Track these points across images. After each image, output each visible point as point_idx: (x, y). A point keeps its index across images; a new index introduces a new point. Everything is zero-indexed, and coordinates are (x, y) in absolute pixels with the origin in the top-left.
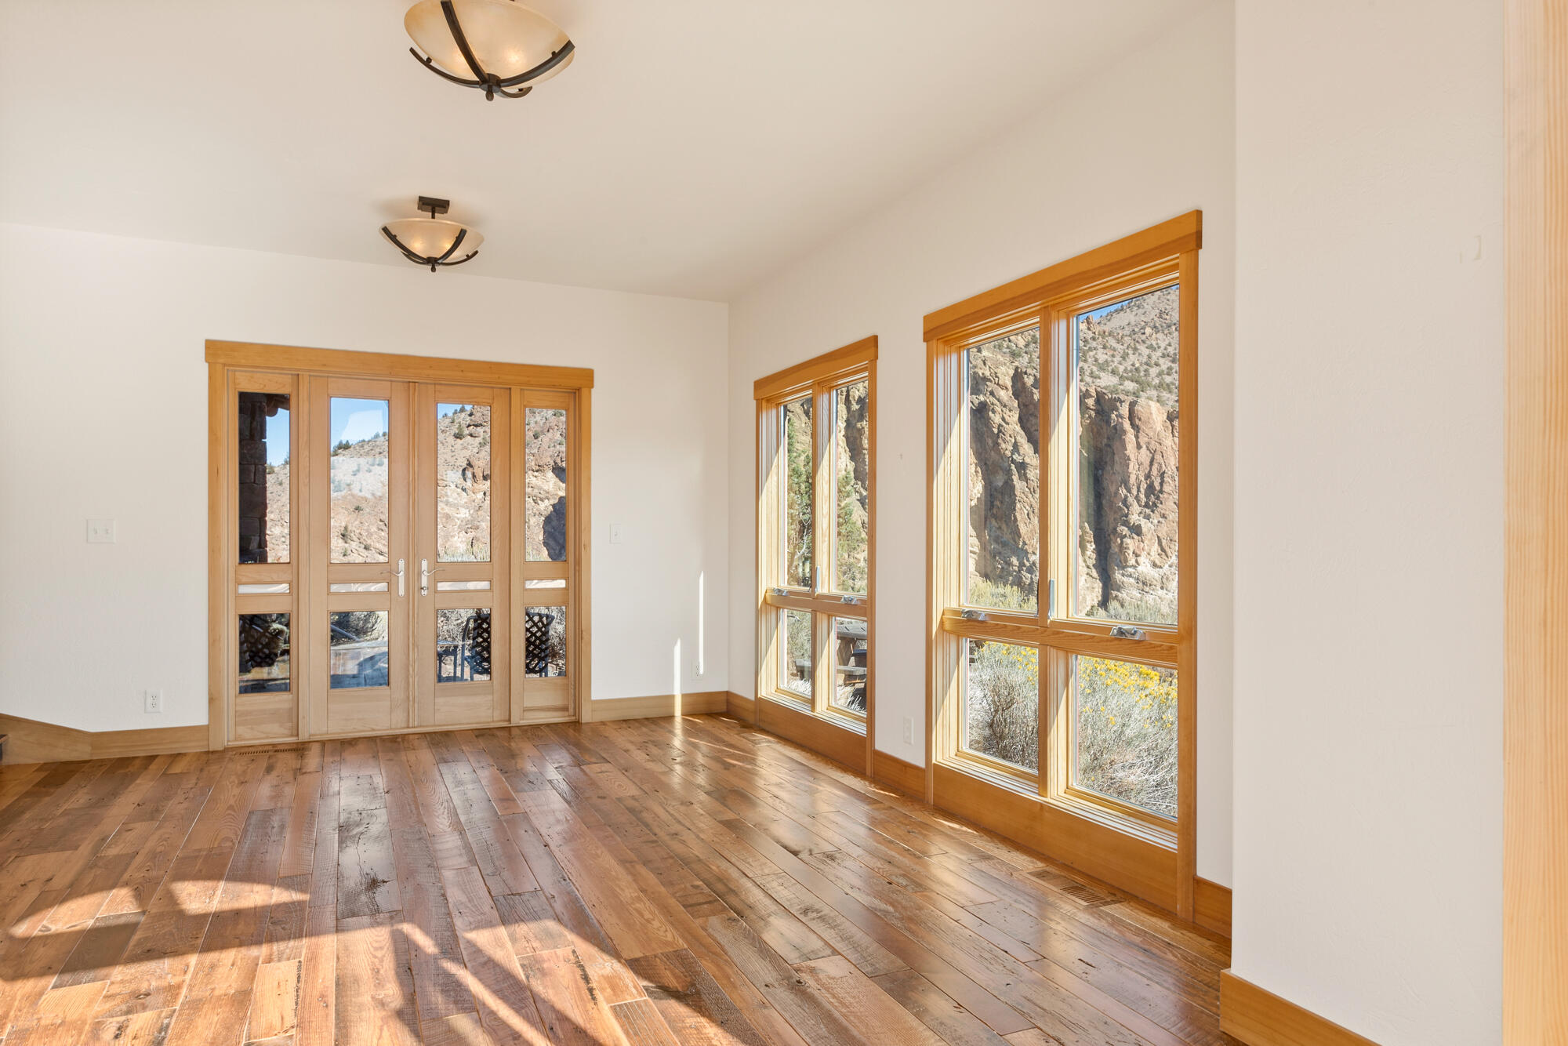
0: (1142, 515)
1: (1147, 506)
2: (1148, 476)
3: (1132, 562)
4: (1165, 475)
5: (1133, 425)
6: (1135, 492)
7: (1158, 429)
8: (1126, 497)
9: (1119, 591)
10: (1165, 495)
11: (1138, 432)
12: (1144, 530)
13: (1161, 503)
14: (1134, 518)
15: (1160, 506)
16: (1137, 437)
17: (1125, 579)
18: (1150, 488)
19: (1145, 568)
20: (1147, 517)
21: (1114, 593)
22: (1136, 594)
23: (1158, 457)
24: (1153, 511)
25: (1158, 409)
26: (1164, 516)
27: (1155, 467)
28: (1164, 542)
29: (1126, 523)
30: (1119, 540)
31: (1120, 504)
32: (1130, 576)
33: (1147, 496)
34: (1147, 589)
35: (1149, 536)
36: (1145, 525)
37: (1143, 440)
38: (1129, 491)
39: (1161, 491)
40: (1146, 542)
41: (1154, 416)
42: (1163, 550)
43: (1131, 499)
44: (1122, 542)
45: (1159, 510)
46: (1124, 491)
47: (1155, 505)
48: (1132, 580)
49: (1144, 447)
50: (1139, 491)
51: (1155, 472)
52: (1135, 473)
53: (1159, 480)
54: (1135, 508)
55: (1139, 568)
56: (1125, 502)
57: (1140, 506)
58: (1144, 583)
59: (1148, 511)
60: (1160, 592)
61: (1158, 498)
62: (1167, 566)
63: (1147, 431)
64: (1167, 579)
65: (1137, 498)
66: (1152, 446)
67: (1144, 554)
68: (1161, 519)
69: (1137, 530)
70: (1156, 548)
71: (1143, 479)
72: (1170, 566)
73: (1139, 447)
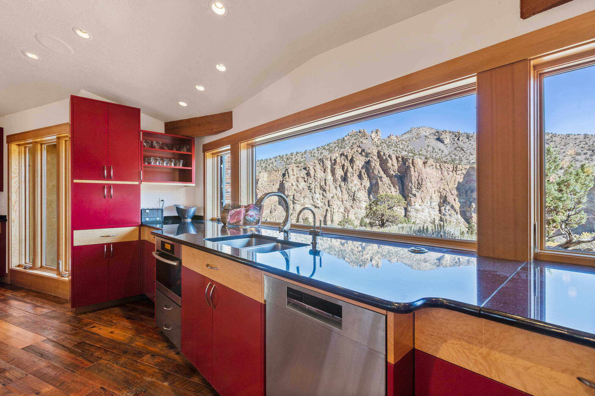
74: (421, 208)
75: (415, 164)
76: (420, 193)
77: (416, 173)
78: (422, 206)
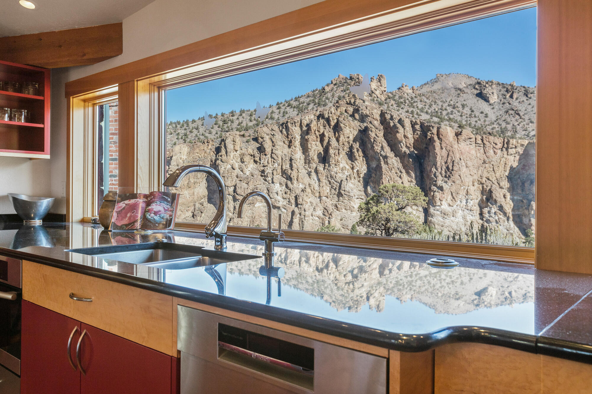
0: (443, 181)
1: (446, 177)
2: (446, 163)
3: (438, 203)
4: (454, 162)
5: (439, 138)
6: (440, 170)
7: (451, 140)
8: (435, 172)
9: (432, 217)
10: (454, 172)
11: (441, 141)
12: (444, 188)
13: (453, 176)
14: (440, 183)
15: (452, 177)
16: (441, 144)
17: (435, 212)
18: (448, 168)
19: (445, 206)
20: (446, 182)
21: (430, 218)
22: (440, 219)
23: (451, 153)
24: (448, 179)
25: (451, 130)
26: (454, 182)
27: (450, 158)
28: (454, 194)
29: (435, 185)
30: (432, 193)
31: (433, 176)
32: (438, 210)
33: (446, 172)
34: (446, 217)
35: (447, 191)
36: (445, 186)
37: (444, 145)
38: (437, 169)
39: (452, 170)
40: (445, 194)
41: (449, 134)
42: (453, 198)
43: (438, 174)
44: (434, 194)
45: (451, 179)
46: (435, 170)
47: (449, 176)
48: (438, 213)
49: (444, 148)
50: (441, 169)
51: (449, 161)
52: (440, 161)
53: (451, 164)
54: (440, 178)
55: (442, 207)
56: (435, 175)
57: (442, 177)
58: (444, 214)
59: (446, 179)
60: (452, 218)
61: (451, 173)
62: (455, 206)
63: (446, 141)
64: (455, 212)
65: (441, 173)
66: (448, 148)
67: (444, 200)
68: (452, 183)
69: (441, 188)
70: (450, 197)
71: (444, 164)
72: (457, 206)
73: (442, 148)
74: (450, 210)
75: (442, 135)
76: (450, 184)
77: (444, 153)
78: (452, 206)
